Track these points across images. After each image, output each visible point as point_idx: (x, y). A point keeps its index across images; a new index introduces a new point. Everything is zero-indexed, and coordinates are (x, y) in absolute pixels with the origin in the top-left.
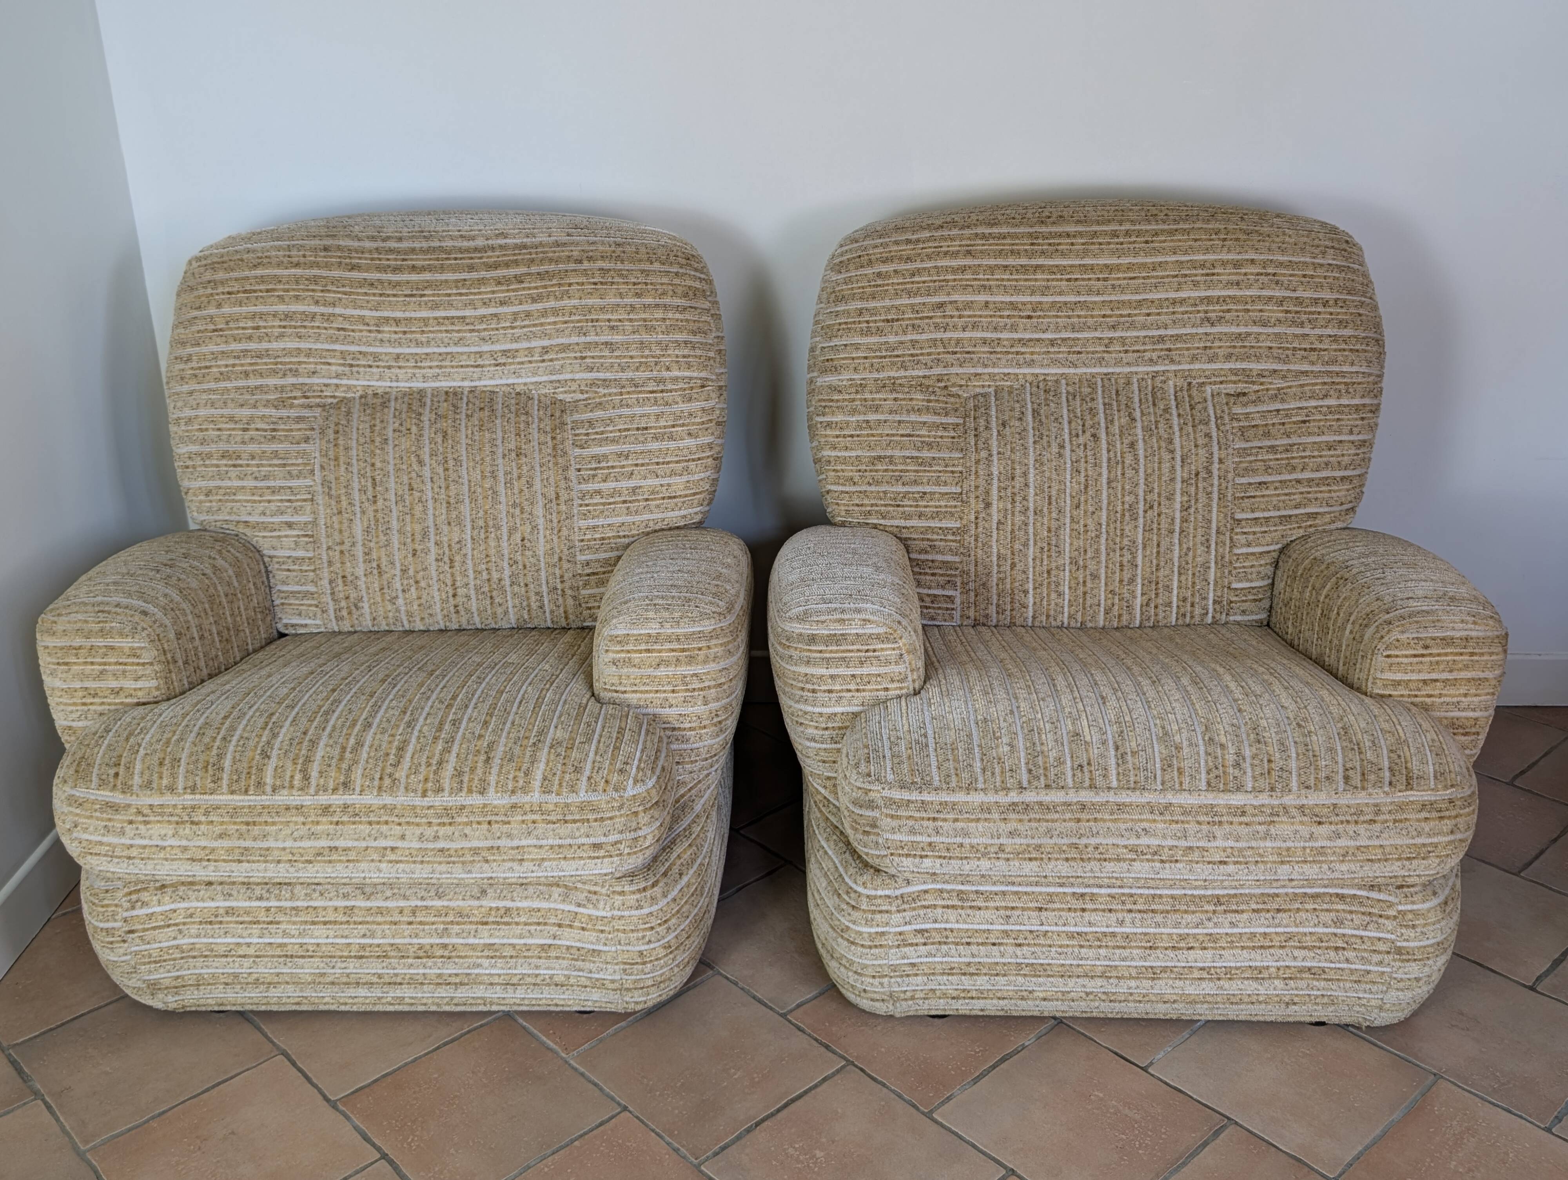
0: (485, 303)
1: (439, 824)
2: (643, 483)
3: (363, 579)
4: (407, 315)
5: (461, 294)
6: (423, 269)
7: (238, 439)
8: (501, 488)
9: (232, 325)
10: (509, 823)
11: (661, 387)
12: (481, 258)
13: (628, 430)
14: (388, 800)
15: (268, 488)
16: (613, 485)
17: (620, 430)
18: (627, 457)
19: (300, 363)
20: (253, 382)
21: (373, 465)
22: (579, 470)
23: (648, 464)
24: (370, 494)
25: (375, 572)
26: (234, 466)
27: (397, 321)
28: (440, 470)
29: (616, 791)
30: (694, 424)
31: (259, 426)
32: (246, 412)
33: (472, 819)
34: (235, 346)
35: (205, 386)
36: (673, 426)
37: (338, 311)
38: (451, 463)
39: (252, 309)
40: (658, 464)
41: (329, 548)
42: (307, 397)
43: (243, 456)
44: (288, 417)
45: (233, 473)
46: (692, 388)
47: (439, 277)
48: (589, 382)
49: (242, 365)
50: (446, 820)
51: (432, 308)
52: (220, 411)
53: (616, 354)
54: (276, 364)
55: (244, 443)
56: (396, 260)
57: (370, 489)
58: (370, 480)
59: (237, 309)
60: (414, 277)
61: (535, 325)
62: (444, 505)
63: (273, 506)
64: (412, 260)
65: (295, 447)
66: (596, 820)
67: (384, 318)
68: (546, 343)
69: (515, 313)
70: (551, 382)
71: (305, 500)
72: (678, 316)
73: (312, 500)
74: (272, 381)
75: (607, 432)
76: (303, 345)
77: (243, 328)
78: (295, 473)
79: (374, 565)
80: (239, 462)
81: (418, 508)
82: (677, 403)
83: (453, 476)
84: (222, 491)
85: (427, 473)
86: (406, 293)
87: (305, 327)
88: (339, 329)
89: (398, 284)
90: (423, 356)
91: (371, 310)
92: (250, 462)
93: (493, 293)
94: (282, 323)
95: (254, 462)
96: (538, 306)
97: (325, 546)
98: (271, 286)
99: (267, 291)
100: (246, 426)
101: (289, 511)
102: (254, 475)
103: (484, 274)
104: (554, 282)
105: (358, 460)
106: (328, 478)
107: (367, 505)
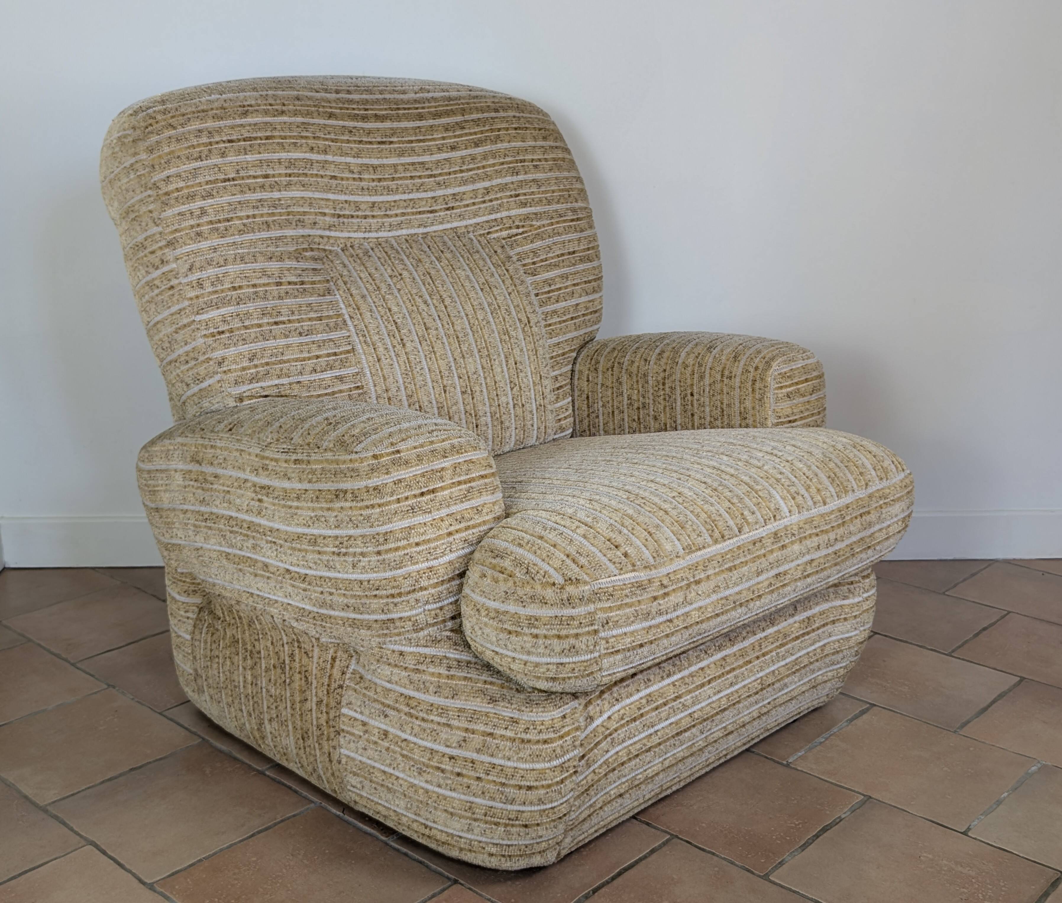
0: (439, 149)
2: (580, 300)
4: (381, 162)
5: (419, 141)
6: (384, 118)
7: (275, 294)
8: (491, 318)
9: (242, 174)
11: (576, 217)
12: (424, 108)
13: (563, 255)
15: (313, 342)
16: (563, 304)
17: (557, 256)
18: (567, 279)
19: (305, 213)
20: (274, 233)
21: (390, 309)
22: (537, 295)
23: (580, 284)
24: (397, 337)
26: (276, 323)
27: (375, 168)
28: (443, 307)
31: (289, 279)
32: (274, 266)
34: (250, 196)
35: (230, 240)
36: (587, 250)
37: (329, 158)
38: (448, 300)
39: (258, 157)
40: (585, 283)
42: (312, 250)
43: (283, 312)
44: (308, 269)
45: (277, 331)
47: (399, 125)
48: (523, 217)
49: (262, 215)
51: (399, 155)
52: (251, 266)
54: (288, 214)
55: (280, 298)
56: (359, 109)
58: (393, 324)
59: (243, 157)
60: (379, 125)
61: (478, 168)
62: (456, 340)
63: (322, 362)
64: (372, 109)
65: (323, 299)
67: (364, 166)
68: (487, 184)
69: (462, 158)
70: (488, 222)
71: (348, 352)
73: (353, 350)
74: (289, 232)
75: (549, 258)
76: (307, 194)
77: (254, 177)
78: (332, 325)
80: (281, 319)
81: (438, 345)
83: (454, 312)
84: (268, 353)
85: (433, 311)
86: (378, 140)
87: (306, 175)
88: (331, 177)
89: (370, 132)
90: (393, 204)
91: (354, 157)
92: (291, 318)
93: (444, 138)
94: (289, 171)
95: (294, 318)
96: (480, 150)
97: (374, 396)
98: (268, 134)
99: (267, 138)
100: (278, 280)
101: (337, 363)
102: (298, 331)
103: (431, 122)
104: (487, 128)
105: (376, 307)
106: (359, 327)
107: (399, 348)
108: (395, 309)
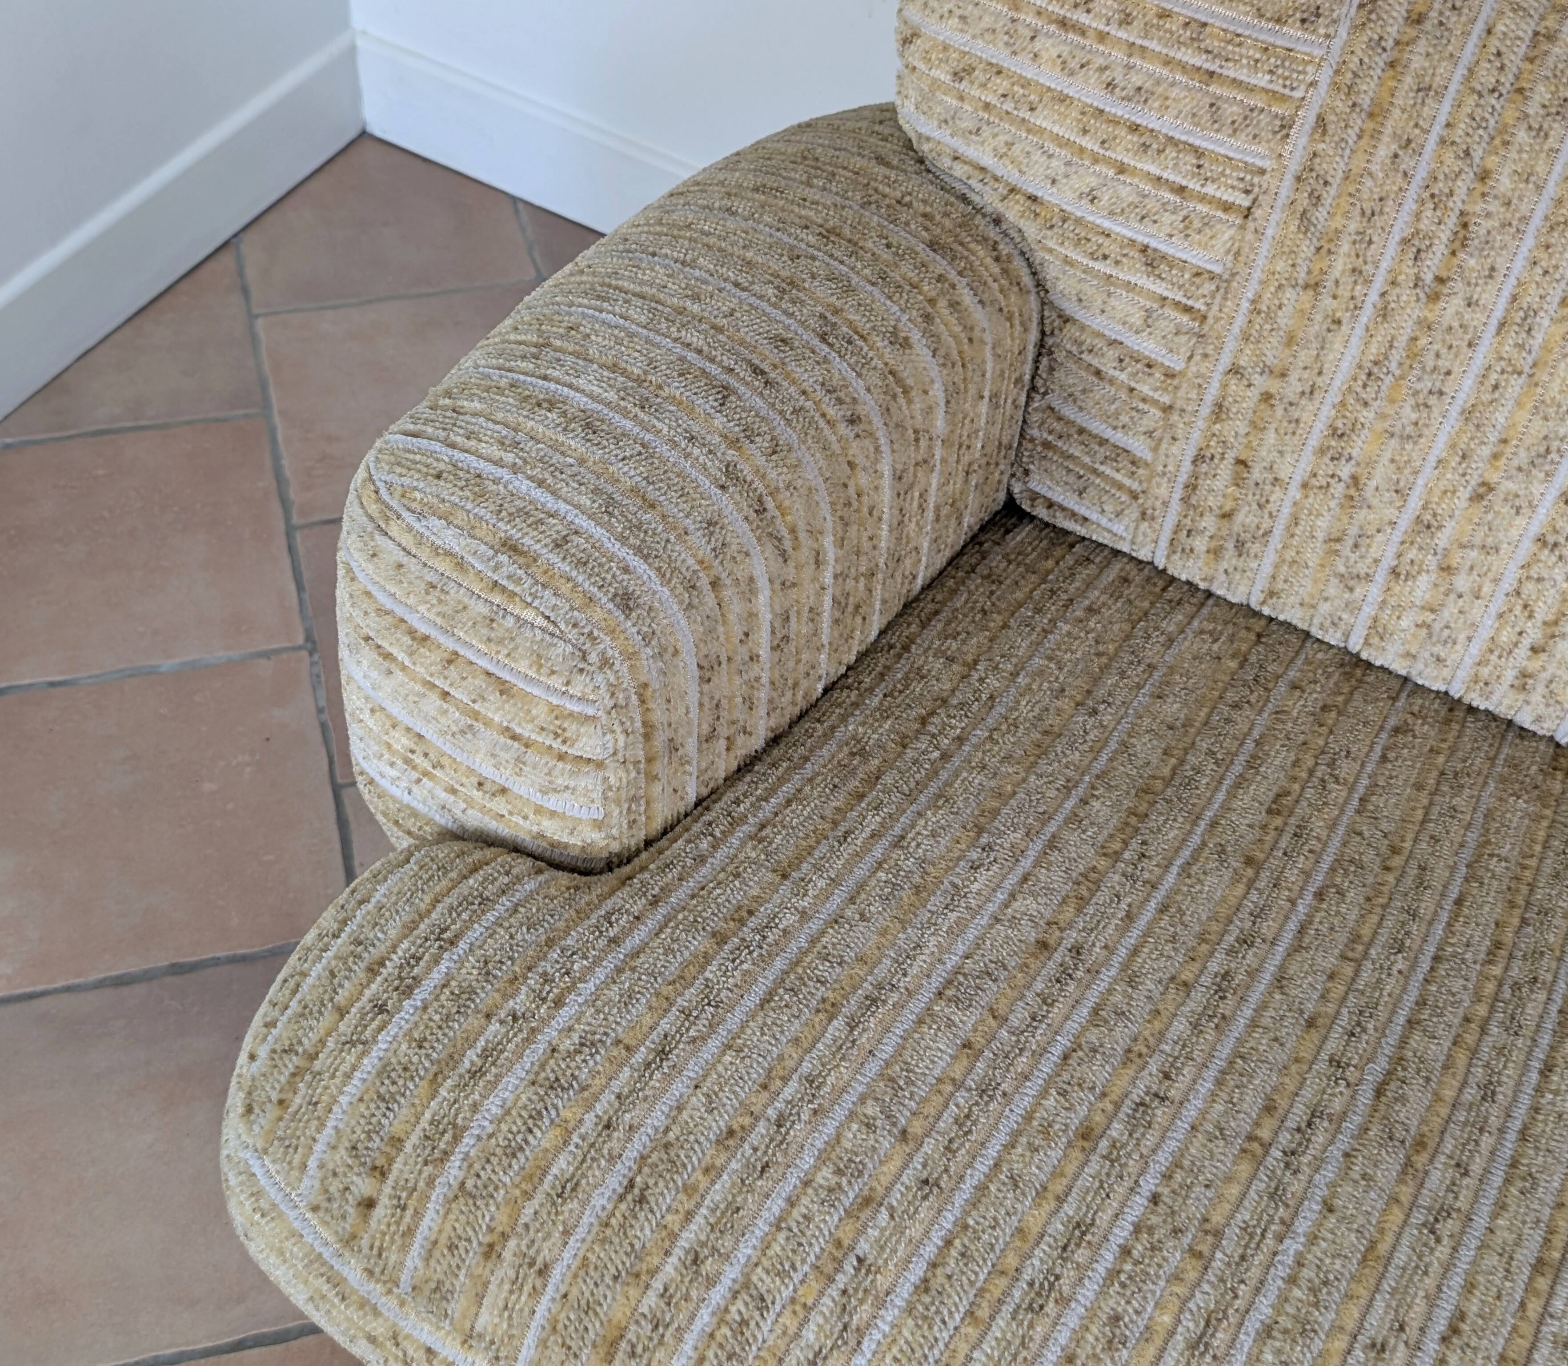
3: (1295, 493)
15: (1135, 128)
21: (1484, 176)
24: (1432, 265)
25: (1338, 489)
26: (1063, 23)
41: (1235, 370)
45: (1053, 43)
57: (1440, 248)
58: (1452, 221)
71: (1227, 207)
73: (1247, 214)
78: (1231, 111)
79: (1346, 471)
80: (1081, 17)
84: (1002, 84)
92: (1113, 30)
95: (1122, 34)
97: (1226, 361)
101: (1167, 218)
102: (1107, 76)
105: (1442, 141)
106: (1321, 166)
107: (1406, 294)
108: (1504, 183)
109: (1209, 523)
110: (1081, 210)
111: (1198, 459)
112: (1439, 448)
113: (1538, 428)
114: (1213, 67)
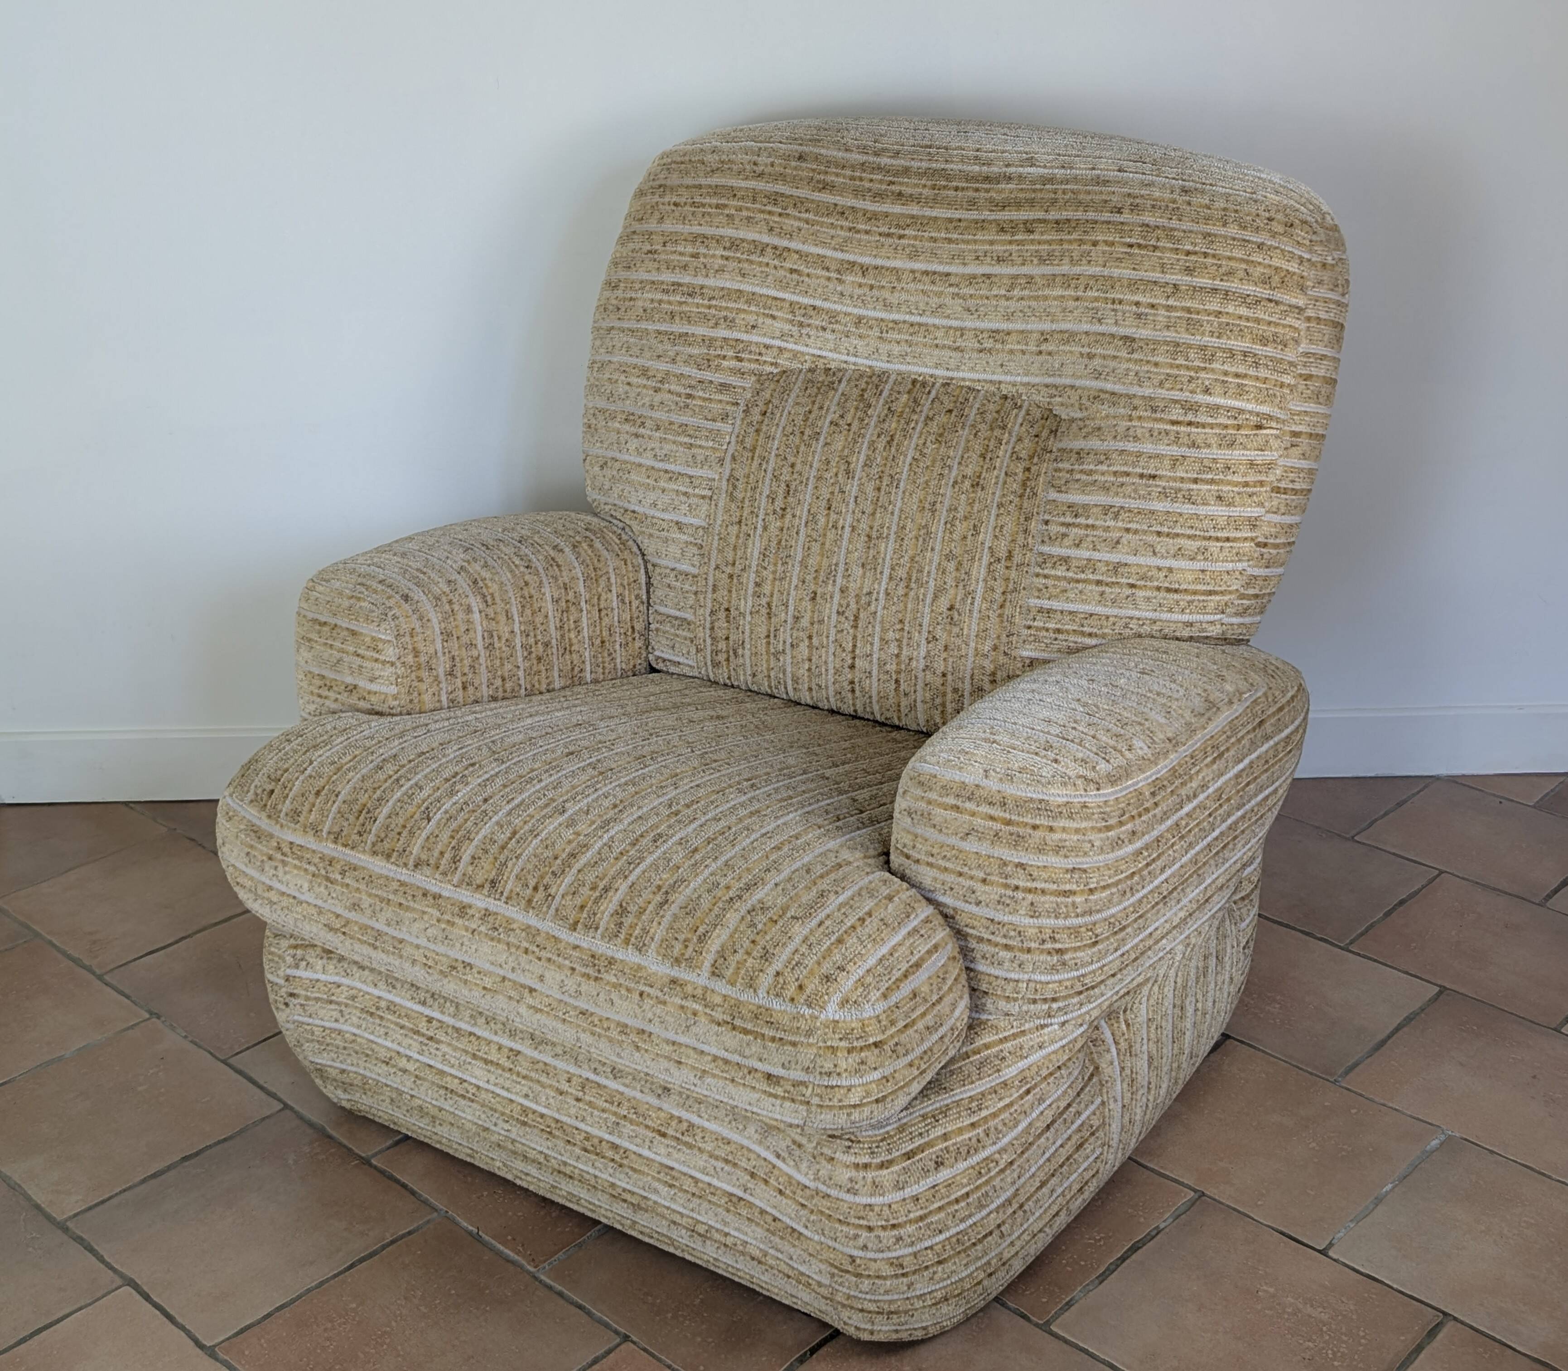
0: (977, 258)
1: (584, 975)
2: (1131, 559)
3: (748, 618)
4: (879, 262)
5: (950, 241)
6: (912, 198)
7: (647, 400)
8: (938, 529)
9: (669, 248)
10: (664, 1003)
11: (1190, 417)
12: (987, 191)
13: (1128, 474)
14: (533, 921)
15: (666, 471)
16: (1086, 554)
17: (1115, 473)
18: (1116, 516)
19: (739, 310)
20: (678, 327)
21: (793, 466)
22: (1047, 523)
23: (1145, 532)
24: (779, 503)
25: (764, 611)
26: (637, 436)
27: (864, 270)
28: (870, 488)
29: (809, 1006)
30: (1229, 483)
31: (672, 387)
32: (663, 366)
33: (622, 981)
34: (667, 277)
35: (626, 325)
36: (1196, 481)
37: (793, 245)
38: (886, 480)
39: (696, 229)
40: (1159, 534)
41: (717, 567)
42: (740, 360)
43: (648, 423)
44: (711, 382)
45: (633, 444)
46: (1239, 427)
47: (928, 212)
48: (1093, 393)
49: (670, 303)
50: (590, 971)
51: (910, 258)
52: (634, 360)
53: (1135, 356)
54: (710, 307)
55: (652, 407)
56: (881, 182)
57: (780, 497)
58: (783, 485)
59: (679, 227)
60: (897, 209)
61: (1036, 298)
62: (864, 538)
63: (666, 499)
64: (901, 184)
65: (709, 425)
66: (773, 1039)
67: (849, 262)
68: (1047, 326)
69: (1016, 277)
70: (1047, 386)
71: (703, 497)
72: (1243, 311)
73: (711, 498)
74: (700, 331)
75: (1096, 472)
76: (747, 288)
77: (681, 254)
78: (700, 458)
79: (764, 601)
80: (641, 431)
81: (831, 535)
82: (1209, 446)
83: (883, 499)
84: (617, 465)
85: (853, 488)
86: (881, 230)
87: (751, 262)
88: (792, 271)
89: (874, 217)
90: (891, 325)
91: (835, 249)
92: (654, 433)
93: (992, 243)
94: (726, 253)
96: (1048, 270)
97: (713, 564)
98: (723, 201)
99: (718, 206)
100: (659, 385)
101: (683, 507)
103: (986, 214)
104: (1075, 236)
105: (777, 456)
106: (736, 474)
107: (771, 518)
108: (798, 467)
109: (722, 645)
110: (652, 512)
111: (712, 613)
112: (795, 581)
113: (825, 562)
114: (692, 441)
